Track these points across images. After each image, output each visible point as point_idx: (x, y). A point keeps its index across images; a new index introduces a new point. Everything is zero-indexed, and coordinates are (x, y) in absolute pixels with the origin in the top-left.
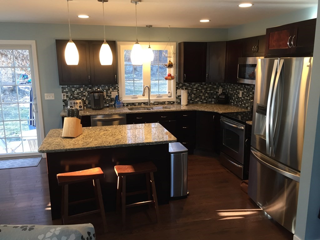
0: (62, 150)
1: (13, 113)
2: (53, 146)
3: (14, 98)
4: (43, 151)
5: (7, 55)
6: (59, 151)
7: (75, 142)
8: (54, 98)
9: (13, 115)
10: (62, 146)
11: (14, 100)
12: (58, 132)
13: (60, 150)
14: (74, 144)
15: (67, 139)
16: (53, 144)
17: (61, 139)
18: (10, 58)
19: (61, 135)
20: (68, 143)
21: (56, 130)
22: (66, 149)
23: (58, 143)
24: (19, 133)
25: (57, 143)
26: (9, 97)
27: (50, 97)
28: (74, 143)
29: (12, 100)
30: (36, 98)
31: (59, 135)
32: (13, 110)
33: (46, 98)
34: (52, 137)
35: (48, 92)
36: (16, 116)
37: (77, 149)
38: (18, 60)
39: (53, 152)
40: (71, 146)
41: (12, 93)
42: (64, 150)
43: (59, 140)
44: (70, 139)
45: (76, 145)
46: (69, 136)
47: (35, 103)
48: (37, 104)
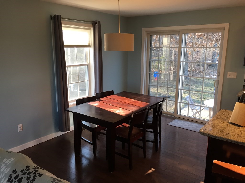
0: (223, 139)
1: (207, 82)
2: (216, 131)
3: (210, 70)
4: (204, 133)
5: (211, 38)
6: (219, 139)
7: (242, 133)
8: (235, 78)
9: (206, 84)
10: (225, 134)
11: (210, 72)
12: (227, 114)
13: (221, 138)
14: (239, 136)
15: (234, 126)
16: (217, 129)
17: (228, 123)
18: (212, 41)
19: (228, 119)
20: (233, 131)
21: (227, 111)
22: (228, 139)
23: (222, 129)
24: (206, 99)
25: (220, 128)
26: (206, 70)
27: (232, 75)
28: (239, 133)
29: (208, 72)
30: (219, 75)
31: (227, 118)
32: (207, 80)
33: (228, 77)
34: (219, 118)
35: (231, 71)
36: (208, 85)
37: (241, 143)
38: (218, 41)
39: (213, 137)
40: (234, 137)
41: (210, 67)
42: (225, 139)
43: (225, 124)
44: (237, 127)
45: (241, 137)
46: (236, 124)
47: (217, 79)
48: (219, 81)
